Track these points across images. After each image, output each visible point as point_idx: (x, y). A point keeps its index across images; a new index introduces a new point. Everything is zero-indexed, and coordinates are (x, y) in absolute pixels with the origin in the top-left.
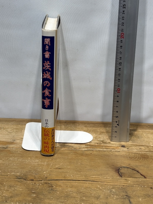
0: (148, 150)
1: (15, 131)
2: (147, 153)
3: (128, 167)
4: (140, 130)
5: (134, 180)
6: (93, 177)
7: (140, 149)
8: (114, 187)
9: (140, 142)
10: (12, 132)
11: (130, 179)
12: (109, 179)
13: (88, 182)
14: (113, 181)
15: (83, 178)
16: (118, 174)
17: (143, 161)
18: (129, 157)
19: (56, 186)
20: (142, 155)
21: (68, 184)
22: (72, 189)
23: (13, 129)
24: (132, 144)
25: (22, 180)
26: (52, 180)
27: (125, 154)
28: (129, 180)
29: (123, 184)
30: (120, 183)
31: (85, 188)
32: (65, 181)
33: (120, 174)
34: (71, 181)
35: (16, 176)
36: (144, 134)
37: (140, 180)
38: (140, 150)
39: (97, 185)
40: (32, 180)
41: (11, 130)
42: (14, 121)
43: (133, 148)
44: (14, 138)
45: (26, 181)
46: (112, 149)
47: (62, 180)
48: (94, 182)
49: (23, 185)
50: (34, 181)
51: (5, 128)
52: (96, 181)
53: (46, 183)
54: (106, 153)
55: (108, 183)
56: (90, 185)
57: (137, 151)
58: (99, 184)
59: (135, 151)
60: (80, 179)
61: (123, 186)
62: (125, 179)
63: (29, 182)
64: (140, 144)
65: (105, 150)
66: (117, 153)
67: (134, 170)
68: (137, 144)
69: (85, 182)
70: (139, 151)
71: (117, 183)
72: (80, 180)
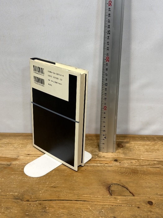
0: (139, 164)
1: (20, 146)
2: (137, 167)
3: (118, 183)
4: (132, 142)
5: (123, 198)
6: (84, 197)
7: (131, 162)
8: (103, 208)
9: (131, 155)
10: (18, 148)
11: (119, 197)
12: (99, 197)
13: (80, 202)
14: (103, 200)
15: (76, 197)
16: (108, 192)
17: (133, 176)
18: (121, 173)
19: (49, 208)
20: (133, 170)
21: (61, 205)
22: (63, 210)
23: (19, 144)
24: (124, 158)
25: (19, 201)
26: (46, 200)
27: (116, 169)
28: (118, 199)
29: (112, 204)
30: (109, 203)
31: (76, 210)
32: (58, 202)
33: (110, 191)
34: (64, 201)
35: (14, 197)
36: (136, 146)
37: (129, 198)
38: (131, 164)
39: (88, 206)
40: (28, 201)
41: (17, 146)
42: (21, 135)
43: (125, 163)
44: (19, 154)
45: (22, 202)
46: (106, 164)
47: (55, 200)
48: (85, 202)
49: (19, 206)
50: (30, 201)
51: (12, 143)
52: (87, 200)
53: (40, 204)
54: (99, 168)
55: (99, 203)
56: (81, 205)
57: (128, 166)
58: (89, 204)
59: (126, 165)
60: (73, 198)
61: (112, 206)
62: (115, 198)
63: (25, 202)
64: (132, 158)
65: (99, 165)
66: (109, 169)
67: (124, 187)
68: (129, 157)
69: (77, 202)
70: (130, 166)
71: (107, 203)
72: (72, 200)
